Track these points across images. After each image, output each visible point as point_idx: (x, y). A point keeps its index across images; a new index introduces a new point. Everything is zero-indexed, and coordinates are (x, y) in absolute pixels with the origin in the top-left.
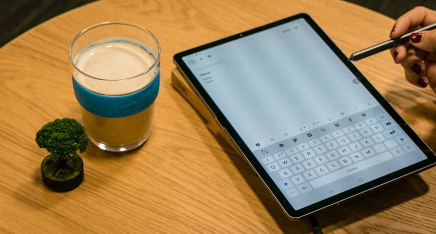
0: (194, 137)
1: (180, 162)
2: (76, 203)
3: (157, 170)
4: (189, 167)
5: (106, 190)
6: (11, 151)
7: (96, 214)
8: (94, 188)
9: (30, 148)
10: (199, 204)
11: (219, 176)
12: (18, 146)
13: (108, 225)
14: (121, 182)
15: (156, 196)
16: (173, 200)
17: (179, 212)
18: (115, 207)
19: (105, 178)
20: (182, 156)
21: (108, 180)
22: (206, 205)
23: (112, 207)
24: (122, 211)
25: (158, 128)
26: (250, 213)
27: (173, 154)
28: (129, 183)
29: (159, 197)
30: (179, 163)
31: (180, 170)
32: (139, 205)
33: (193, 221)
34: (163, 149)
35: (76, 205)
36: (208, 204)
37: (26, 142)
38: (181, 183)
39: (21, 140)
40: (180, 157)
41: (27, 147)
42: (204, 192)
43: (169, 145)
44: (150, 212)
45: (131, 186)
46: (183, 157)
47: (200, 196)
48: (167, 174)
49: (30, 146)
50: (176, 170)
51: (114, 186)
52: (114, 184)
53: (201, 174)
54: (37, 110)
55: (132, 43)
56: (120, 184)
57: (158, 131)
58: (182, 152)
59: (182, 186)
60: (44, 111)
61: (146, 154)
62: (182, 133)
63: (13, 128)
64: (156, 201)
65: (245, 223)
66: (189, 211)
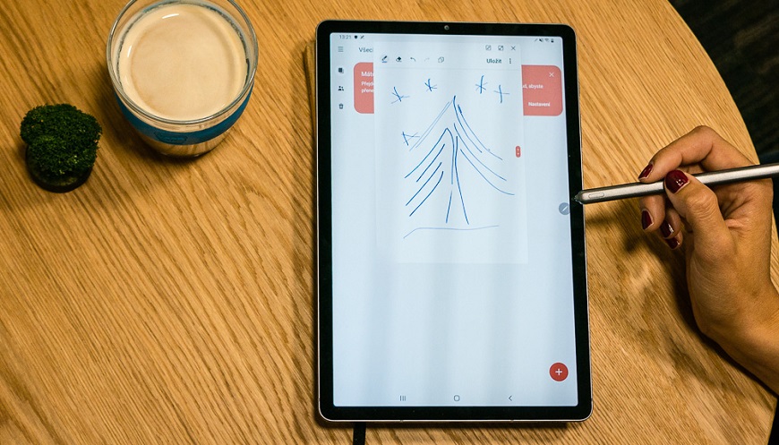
0: (283, 176)
1: (239, 214)
2: (56, 219)
3: (199, 214)
4: (246, 228)
5: (109, 216)
6: (11, 77)
7: (75, 251)
8: (94, 203)
9: (39, 84)
10: (225, 304)
11: (280, 267)
12: (23, 72)
13: (81, 280)
14: (137, 210)
15: (174, 260)
16: (193, 279)
17: (189, 304)
18: (106, 251)
19: (118, 191)
20: (248, 202)
21: (120, 198)
22: (233, 310)
23: (102, 251)
24: (113, 264)
25: (240, 133)
26: (287, 353)
27: (236, 194)
28: (147, 217)
29: (176, 265)
30: (236, 215)
31: (230, 228)
32: (141, 265)
33: (201, 328)
34: (227, 177)
35: (55, 222)
36: (238, 311)
37: (38, 69)
38: (220, 253)
39: (35, 61)
40: (243, 205)
41: (36, 79)
42: (243, 285)
43: (239, 174)
44: (149, 284)
45: (146, 224)
46: (248, 206)
47: (234, 289)
48: (209, 227)
49: (41, 78)
50: (225, 226)
51: (124, 213)
52: (126, 209)
53: (257, 252)
54: (83, 12)
55: (232, 24)
56: (134, 213)
57: (237, 139)
58: (251, 196)
59: (218, 260)
60: (93, 20)
61: (198, 175)
62: (270, 159)
63: (33, 33)
64: (168, 268)
65: (270, 370)
66: (204, 308)
